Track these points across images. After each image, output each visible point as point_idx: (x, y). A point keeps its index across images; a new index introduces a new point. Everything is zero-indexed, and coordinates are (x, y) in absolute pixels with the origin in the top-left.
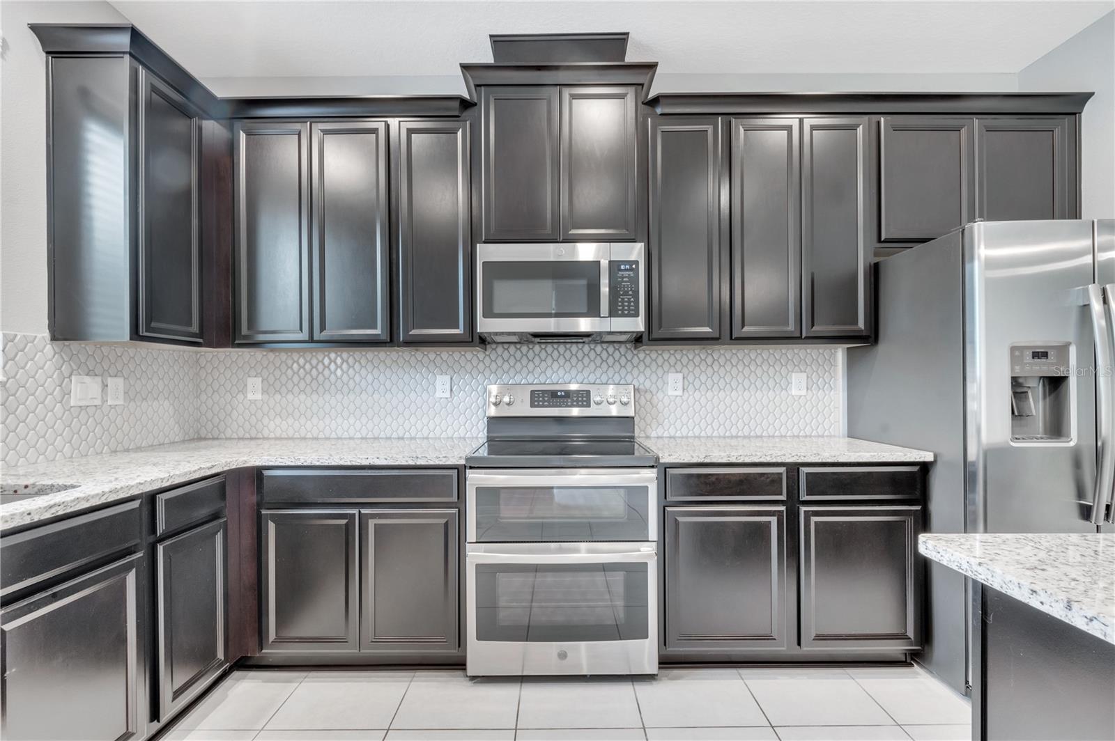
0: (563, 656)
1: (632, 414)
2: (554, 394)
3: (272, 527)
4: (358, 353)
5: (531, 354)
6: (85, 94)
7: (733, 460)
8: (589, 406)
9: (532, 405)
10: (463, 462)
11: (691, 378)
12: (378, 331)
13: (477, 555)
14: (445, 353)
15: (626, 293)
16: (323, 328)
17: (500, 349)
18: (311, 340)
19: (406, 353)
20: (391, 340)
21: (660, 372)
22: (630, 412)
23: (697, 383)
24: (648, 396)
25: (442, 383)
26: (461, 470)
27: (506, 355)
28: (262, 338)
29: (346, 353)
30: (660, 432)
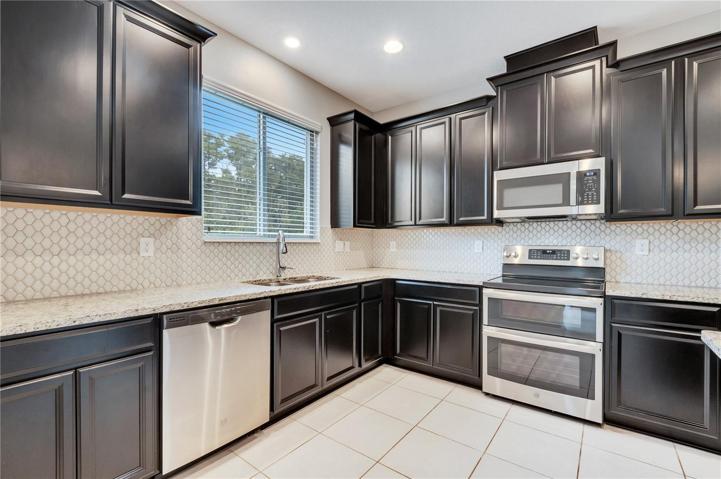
0: (537, 396)
1: (602, 265)
2: (544, 252)
3: (399, 304)
4: (436, 229)
5: (531, 228)
6: (340, 136)
7: (668, 298)
8: (568, 259)
9: (530, 258)
10: (481, 284)
11: (657, 243)
12: (444, 219)
13: (488, 331)
14: (479, 229)
15: (590, 190)
16: (420, 219)
17: (511, 226)
18: (415, 225)
19: (459, 229)
20: (451, 223)
21: (628, 238)
22: (600, 264)
23: (662, 247)
24: (619, 255)
25: (478, 244)
26: (481, 288)
27: (515, 229)
28: (396, 224)
29: (431, 230)
30: (628, 279)
